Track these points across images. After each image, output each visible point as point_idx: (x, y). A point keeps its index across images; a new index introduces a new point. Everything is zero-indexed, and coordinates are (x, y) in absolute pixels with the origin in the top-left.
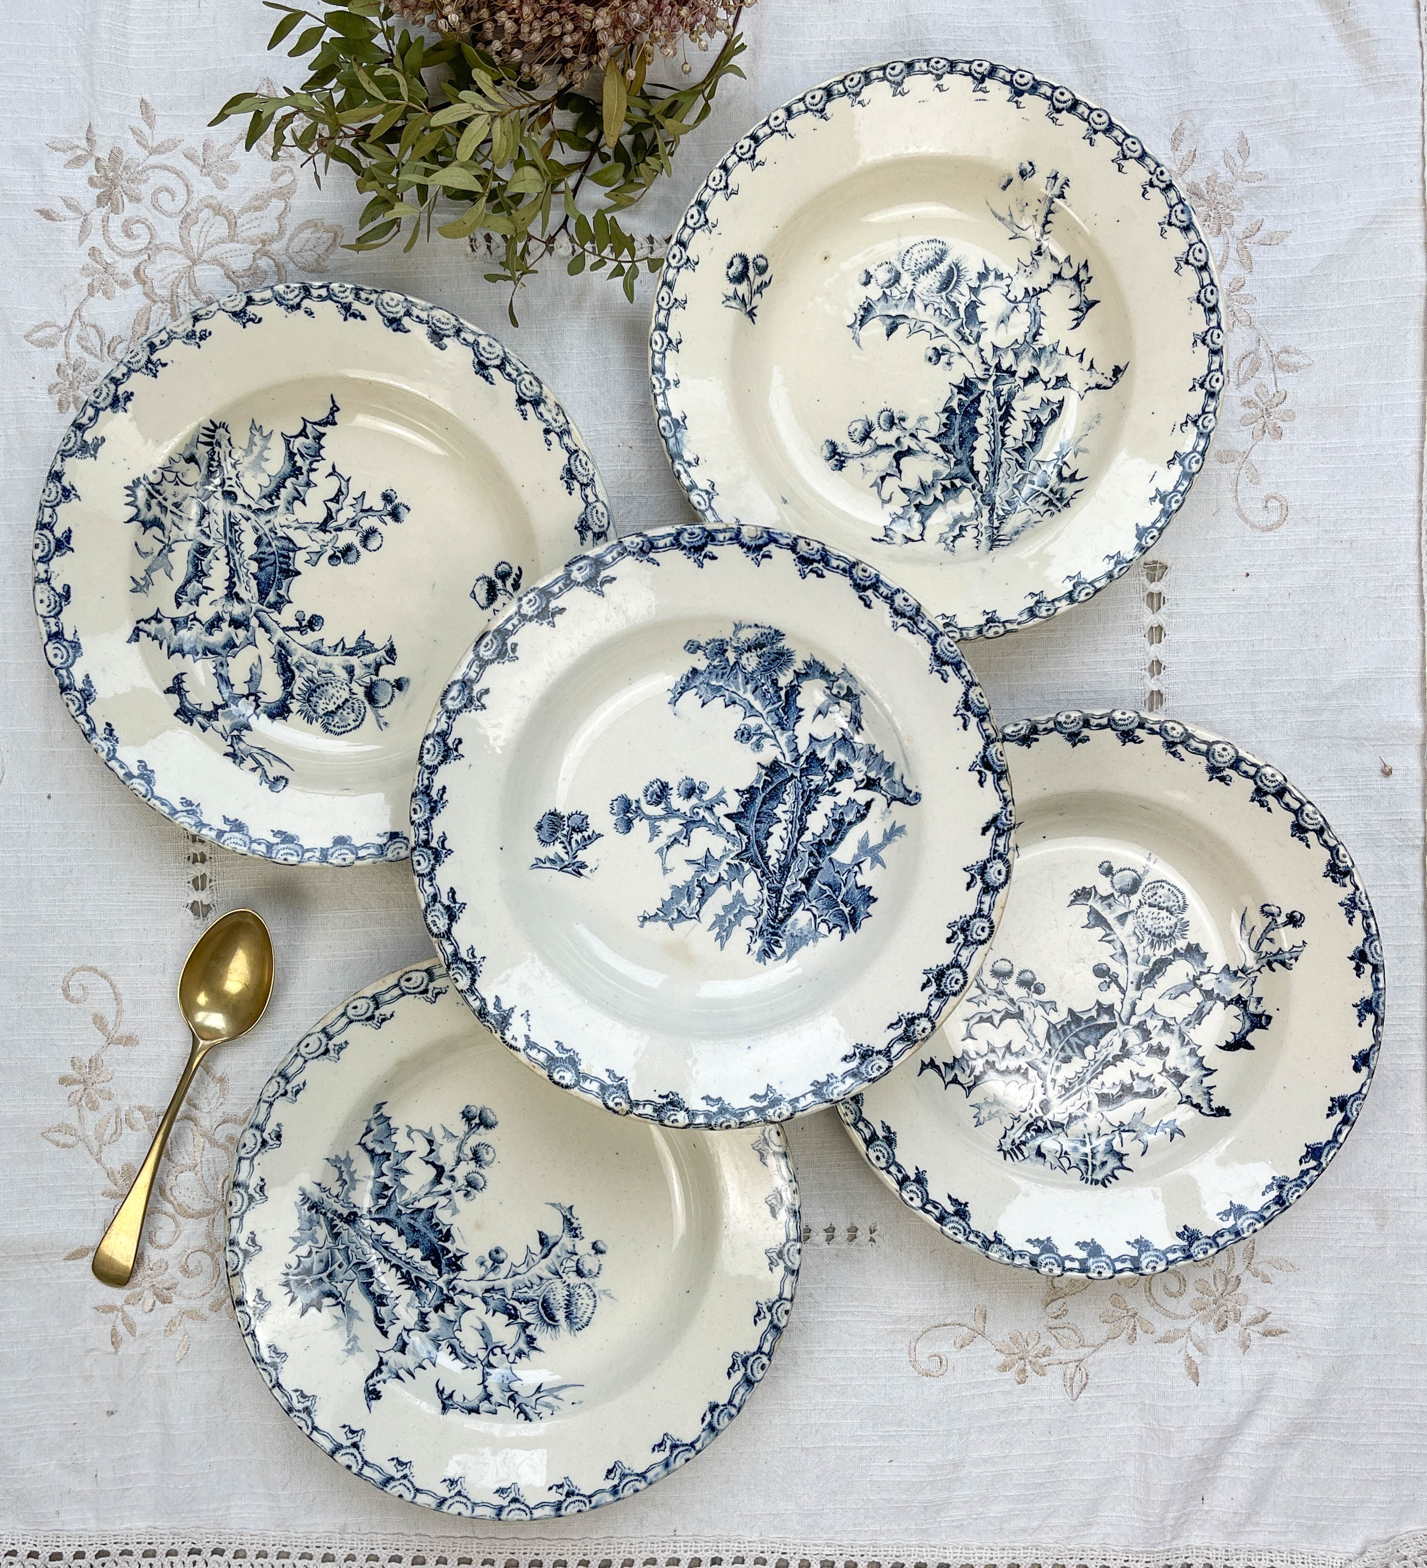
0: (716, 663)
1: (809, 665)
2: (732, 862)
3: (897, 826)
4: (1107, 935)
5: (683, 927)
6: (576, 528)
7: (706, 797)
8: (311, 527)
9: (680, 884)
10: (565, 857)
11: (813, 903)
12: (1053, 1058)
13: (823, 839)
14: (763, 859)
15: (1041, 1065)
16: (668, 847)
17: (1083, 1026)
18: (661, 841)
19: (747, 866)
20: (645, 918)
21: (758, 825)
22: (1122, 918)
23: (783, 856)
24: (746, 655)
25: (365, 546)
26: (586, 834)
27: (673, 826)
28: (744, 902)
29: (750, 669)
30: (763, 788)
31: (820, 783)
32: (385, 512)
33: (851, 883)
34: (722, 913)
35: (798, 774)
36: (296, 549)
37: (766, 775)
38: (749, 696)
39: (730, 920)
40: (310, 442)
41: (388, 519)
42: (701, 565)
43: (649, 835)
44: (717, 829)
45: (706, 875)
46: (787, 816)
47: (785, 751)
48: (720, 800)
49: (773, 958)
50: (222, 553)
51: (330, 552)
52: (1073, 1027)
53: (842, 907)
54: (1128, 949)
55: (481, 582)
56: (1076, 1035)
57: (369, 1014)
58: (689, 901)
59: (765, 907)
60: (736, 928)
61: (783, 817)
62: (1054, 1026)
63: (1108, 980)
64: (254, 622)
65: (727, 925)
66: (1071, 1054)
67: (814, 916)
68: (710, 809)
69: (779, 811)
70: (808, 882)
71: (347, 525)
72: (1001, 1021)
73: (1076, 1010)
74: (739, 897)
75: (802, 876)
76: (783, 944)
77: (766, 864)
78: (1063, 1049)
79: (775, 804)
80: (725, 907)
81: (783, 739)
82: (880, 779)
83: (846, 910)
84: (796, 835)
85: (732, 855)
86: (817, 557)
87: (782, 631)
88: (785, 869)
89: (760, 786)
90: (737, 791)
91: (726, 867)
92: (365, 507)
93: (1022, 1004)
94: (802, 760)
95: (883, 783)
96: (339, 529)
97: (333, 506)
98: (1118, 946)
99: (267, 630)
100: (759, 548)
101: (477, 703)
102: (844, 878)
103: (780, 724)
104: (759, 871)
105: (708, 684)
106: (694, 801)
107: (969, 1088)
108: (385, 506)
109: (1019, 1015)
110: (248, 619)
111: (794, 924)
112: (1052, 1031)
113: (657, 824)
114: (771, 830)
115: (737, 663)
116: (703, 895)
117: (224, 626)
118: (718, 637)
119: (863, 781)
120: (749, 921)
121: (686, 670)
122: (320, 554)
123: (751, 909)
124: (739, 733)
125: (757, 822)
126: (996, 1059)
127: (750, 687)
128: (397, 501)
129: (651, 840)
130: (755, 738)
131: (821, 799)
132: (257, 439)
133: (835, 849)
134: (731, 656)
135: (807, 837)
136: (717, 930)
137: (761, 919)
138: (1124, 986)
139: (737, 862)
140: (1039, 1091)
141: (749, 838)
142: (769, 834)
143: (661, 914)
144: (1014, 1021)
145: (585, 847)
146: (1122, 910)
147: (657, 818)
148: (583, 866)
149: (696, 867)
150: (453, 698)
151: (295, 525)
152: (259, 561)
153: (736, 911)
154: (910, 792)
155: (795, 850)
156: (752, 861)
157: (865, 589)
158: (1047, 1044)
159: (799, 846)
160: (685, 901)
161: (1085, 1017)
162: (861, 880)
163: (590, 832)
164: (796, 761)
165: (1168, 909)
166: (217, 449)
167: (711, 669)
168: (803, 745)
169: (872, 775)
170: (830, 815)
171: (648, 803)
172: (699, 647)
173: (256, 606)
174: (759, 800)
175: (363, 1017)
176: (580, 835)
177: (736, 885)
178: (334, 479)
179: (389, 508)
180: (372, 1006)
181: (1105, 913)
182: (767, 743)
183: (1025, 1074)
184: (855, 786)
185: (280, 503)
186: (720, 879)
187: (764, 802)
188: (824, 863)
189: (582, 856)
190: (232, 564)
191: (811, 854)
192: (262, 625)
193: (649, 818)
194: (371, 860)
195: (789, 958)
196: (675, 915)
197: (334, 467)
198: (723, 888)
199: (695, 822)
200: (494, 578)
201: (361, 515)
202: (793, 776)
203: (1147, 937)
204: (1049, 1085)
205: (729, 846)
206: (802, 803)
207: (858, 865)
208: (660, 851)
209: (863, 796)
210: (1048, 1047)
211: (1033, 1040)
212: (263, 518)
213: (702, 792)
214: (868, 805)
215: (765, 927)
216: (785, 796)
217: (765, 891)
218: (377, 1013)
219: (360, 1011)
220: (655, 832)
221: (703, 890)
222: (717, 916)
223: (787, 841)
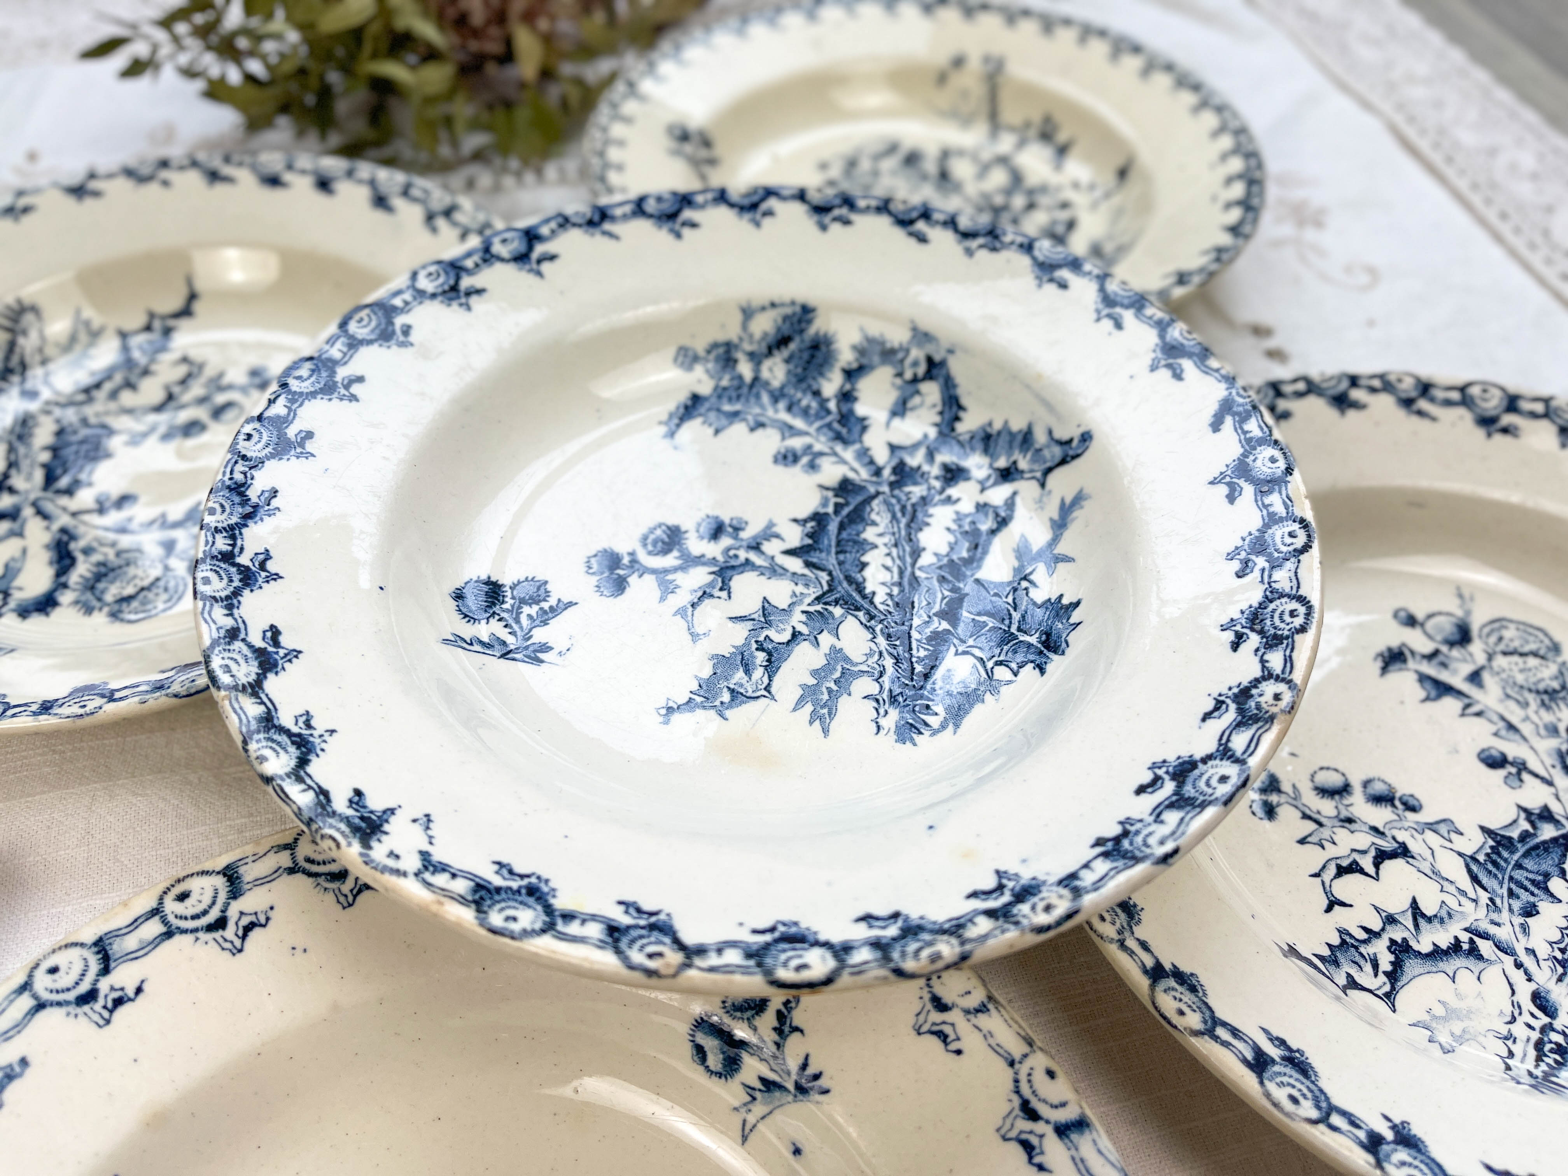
0: (725, 382)
1: (861, 351)
2: (811, 609)
3: (1068, 501)
4: (1468, 706)
5: (742, 713)
7: (744, 535)
9: (726, 651)
10: (510, 640)
11: (971, 642)
12: (1505, 914)
13: (955, 557)
14: (864, 597)
15: (1492, 930)
16: (693, 605)
17: (1522, 849)
18: (683, 598)
19: (838, 611)
20: (670, 710)
21: (841, 557)
22: (1475, 677)
23: (896, 591)
24: (767, 364)
26: (545, 605)
27: (700, 576)
28: (847, 659)
29: (776, 383)
30: (837, 512)
31: (925, 493)
33: (1023, 605)
34: (812, 681)
35: (885, 489)
37: (836, 496)
38: (784, 416)
39: (830, 691)
42: (678, 235)
43: (658, 593)
44: (774, 571)
45: (772, 633)
46: (886, 539)
47: (856, 465)
48: (769, 533)
49: (927, 733)
52: (1505, 854)
53: (1023, 637)
54: (1515, 720)
56: (1519, 866)
57: (84, 987)
58: (748, 672)
59: (889, 662)
60: (844, 702)
61: (880, 541)
62: (1473, 858)
63: (1513, 770)
65: (826, 697)
66: (1532, 899)
67: (981, 660)
68: (756, 547)
69: (869, 534)
70: (950, 613)
72: (1377, 865)
73: (1493, 826)
74: (836, 654)
75: (936, 608)
76: (939, 708)
77: (872, 602)
78: (1511, 894)
79: (860, 527)
80: (815, 673)
81: (848, 454)
82: (1015, 463)
83: (1033, 640)
84: (909, 560)
85: (808, 600)
86: (837, 201)
87: (812, 302)
88: (904, 606)
89: (830, 509)
90: (795, 521)
91: (803, 618)
93: (1396, 833)
94: (887, 473)
95: (1023, 464)
98: (1495, 718)
100: (754, 206)
101: (343, 391)
102: (1010, 599)
103: (838, 437)
104: (861, 614)
105: (719, 410)
106: (726, 541)
107: (1388, 995)
109: (1403, 852)
111: (947, 677)
112: (1474, 868)
113: (670, 577)
114: (865, 559)
115: (756, 379)
116: (769, 660)
118: (721, 337)
119: (989, 477)
120: (865, 686)
121: (682, 397)
123: (864, 668)
124: (780, 457)
125: (837, 553)
126: (1406, 934)
127: (782, 405)
129: (662, 599)
130: (805, 460)
131: (931, 510)
133: (979, 567)
134: (745, 369)
135: (926, 559)
136: (809, 708)
137: (886, 680)
138: (1542, 772)
139: (819, 607)
140: (1518, 977)
141: (830, 574)
142: (864, 566)
143: (699, 699)
144: (1399, 863)
145: (545, 623)
146: (1467, 669)
147: (666, 571)
148: (545, 648)
149: (749, 625)
150: (299, 378)
153: (837, 674)
154: (1070, 441)
155: (915, 579)
156: (846, 603)
157: (911, 222)
158: (1480, 891)
159: (918, 573)
160: (740, 675)
161: (1515, 834)
162: (1039, 595)
163: (553, 601)
164: (878, 472)
165: (1535, 654)
167: (720, 393)
168: (881, 456)
169: (1002, 463)
170: (954, 527)
171: (650, 553)
172: (696, 359)
174: (833, 527)
175: (71, 996)
176: (535, 608)
177: (826, 639)
180: (95, 966)
181: (1444, 676)
182: (826, 463)
183: (1474, 952)
184: (978, 487)
186: (795, 635)
187: (842, 527)
188: (968, 587)
189: (540, 635)
191: (942, 580)
193: (654, 571)
194: (137, 699)
195: (957, 726)
196: (726, 697)
198: (803, 649)
199: (733, 567)
202: (878, 493)
203: (1531, 698)
204: (1528, 962)
205: (800, 589)
206: (904, 521)
207: (1025, 578)
208: (681, 612)
209: (998, 495)
210: (1484, 897)
211: (1451, 889)
213: (737, 529)
214: (1010, 504)
215: (897, 691)
216: (874, 516)
217: (881, 641)
218: (104, 985)
219: (64, 980)
220: (667, 589)
221: (770, 654)
222: (804, 687)
223: (895, 570)
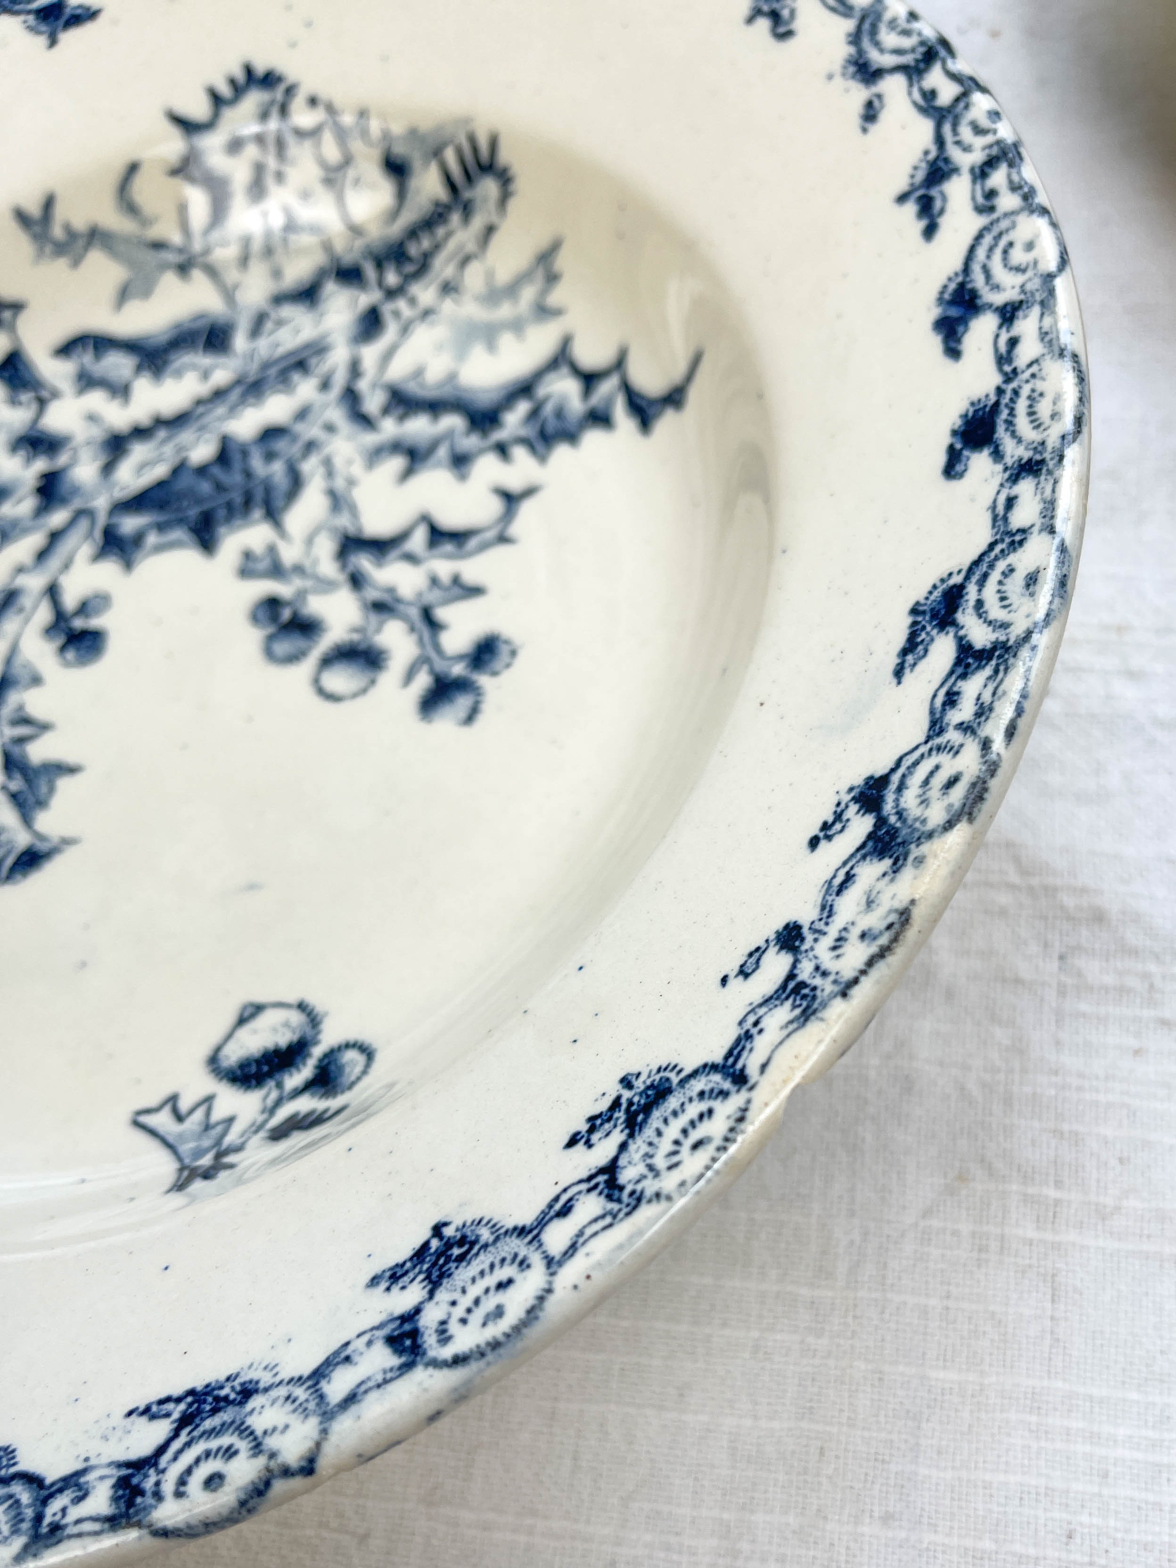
6: (437, 1230)
8: (344, 521)
25: (327, 661)
32: (440, 666)
36: (273, 515)
40: (576, 405)
41: (423, 681)
50: (222, 376)
51: (283, 590)
55: (296, 1018)
64: (58, 518)
71: (372, 594)
92: (442, 614)
96: (356, 581)
97: (418, 540)
99: (42, 555)
108: (460, 657)
110: (64, 501)
117: (41, 465)
122: (276, 570)
128: (483, 680)
132: (528, 294)
151: (339, 484)
152: (224, 457)
166: (455, 218)
173: (101, 503)
178: (496, 506)
179: (458, 670)
185: (389, 428)
190: (201, 409)
192: (55, 537)
197: (529, 492)
200: (317, 1051)
201: (414, 613)
212: (337, 415)
